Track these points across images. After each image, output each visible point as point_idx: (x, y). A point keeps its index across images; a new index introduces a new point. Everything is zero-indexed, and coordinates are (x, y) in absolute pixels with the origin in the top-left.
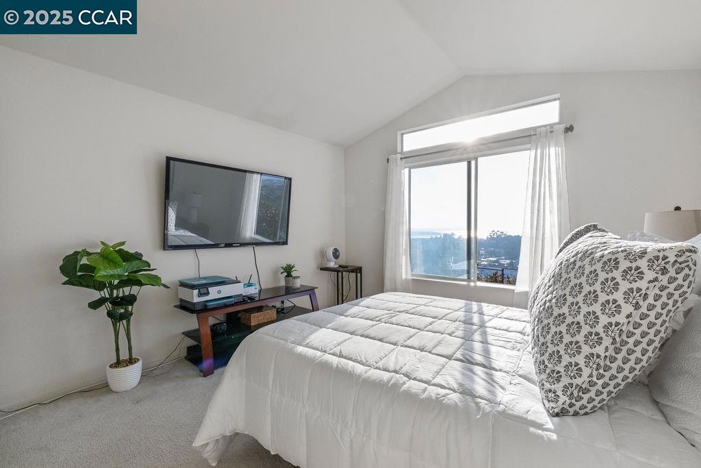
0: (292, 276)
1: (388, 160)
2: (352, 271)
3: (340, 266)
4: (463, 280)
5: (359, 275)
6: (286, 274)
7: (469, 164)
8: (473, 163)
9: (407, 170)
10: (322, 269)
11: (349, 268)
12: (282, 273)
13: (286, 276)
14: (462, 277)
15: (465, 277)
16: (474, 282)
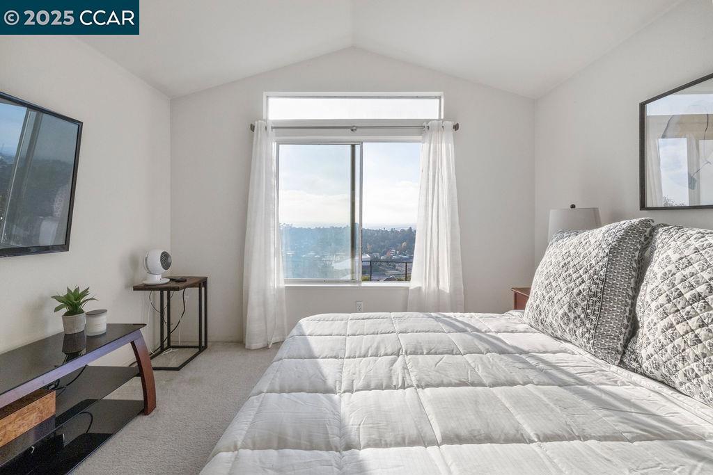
0: (82, 312)
1: (252, 128)
2: (192, 286)
3: (172, 280)
4: (347, 282)
5: (203, 289)
6: (65, 310)
7: (353, 146)
8: (358, 148)
9: (274, 145)
10: (136, 288)
11: (189, 282)
12: (57, 309)
13: (67, 314)
14: (345, 278)
15: (349, 277)
16: (359, 282)
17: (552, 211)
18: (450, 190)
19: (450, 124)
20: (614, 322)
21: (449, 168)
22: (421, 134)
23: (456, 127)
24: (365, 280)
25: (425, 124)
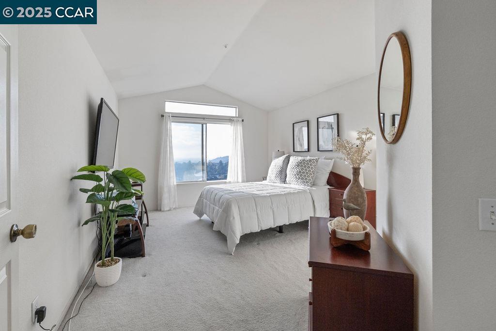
1: (162, 116)
8: (204, 126)
14: (199, 180)
15: (201, 180)
16: (205, 181)
17: (273, 152)
18: (241, 145)
19: (241, 119)
20: (283, 176)
21: (240, 136)
22: (230, 122)
23: (243, 121)
24: (208, 180)
25: (232, 119)
